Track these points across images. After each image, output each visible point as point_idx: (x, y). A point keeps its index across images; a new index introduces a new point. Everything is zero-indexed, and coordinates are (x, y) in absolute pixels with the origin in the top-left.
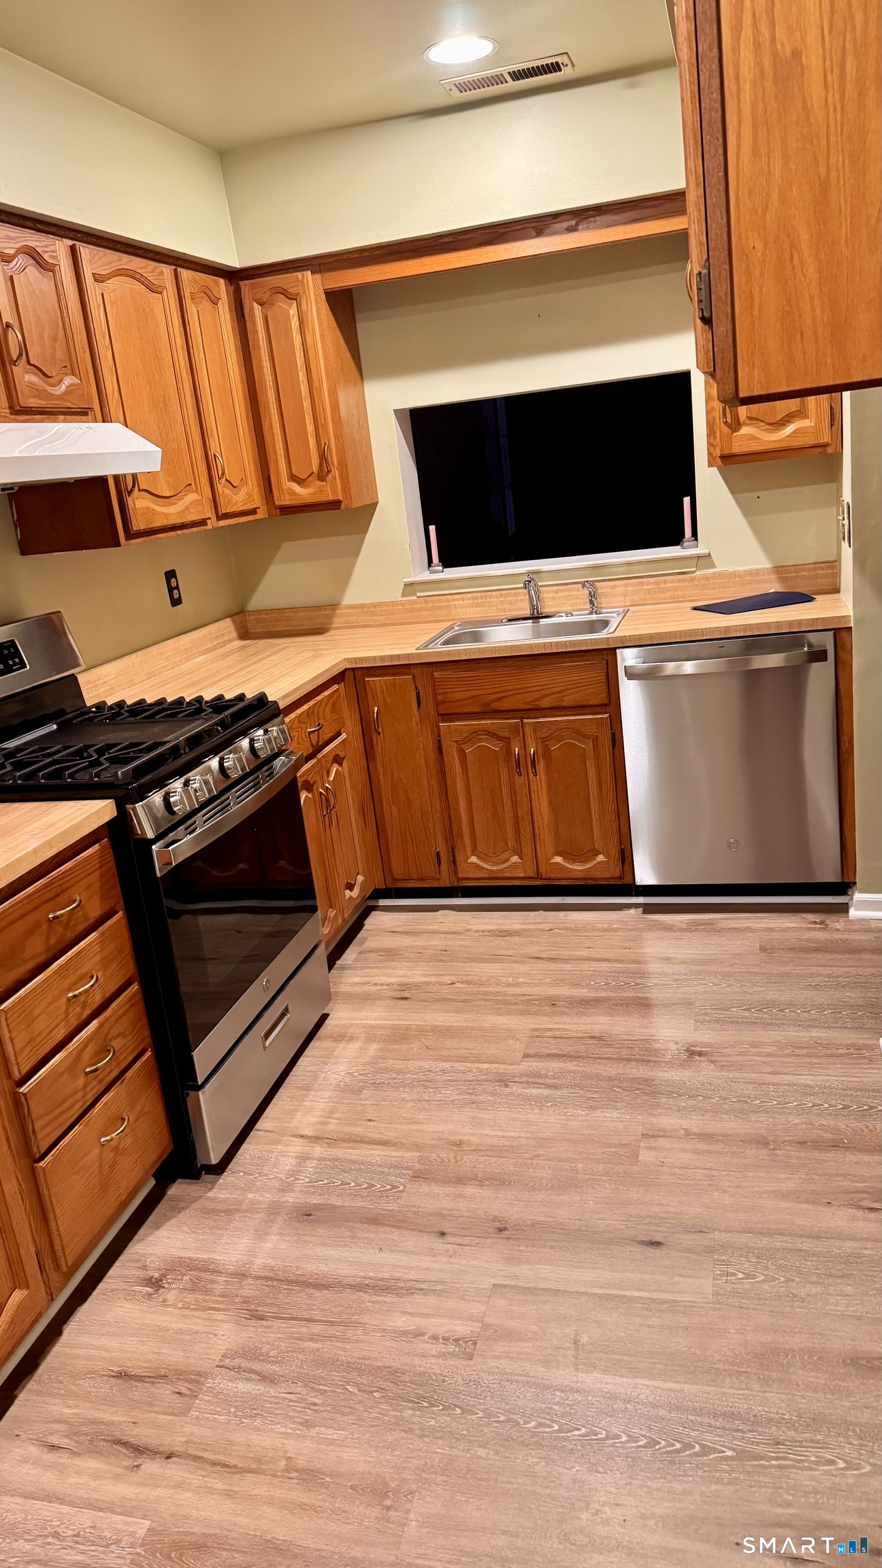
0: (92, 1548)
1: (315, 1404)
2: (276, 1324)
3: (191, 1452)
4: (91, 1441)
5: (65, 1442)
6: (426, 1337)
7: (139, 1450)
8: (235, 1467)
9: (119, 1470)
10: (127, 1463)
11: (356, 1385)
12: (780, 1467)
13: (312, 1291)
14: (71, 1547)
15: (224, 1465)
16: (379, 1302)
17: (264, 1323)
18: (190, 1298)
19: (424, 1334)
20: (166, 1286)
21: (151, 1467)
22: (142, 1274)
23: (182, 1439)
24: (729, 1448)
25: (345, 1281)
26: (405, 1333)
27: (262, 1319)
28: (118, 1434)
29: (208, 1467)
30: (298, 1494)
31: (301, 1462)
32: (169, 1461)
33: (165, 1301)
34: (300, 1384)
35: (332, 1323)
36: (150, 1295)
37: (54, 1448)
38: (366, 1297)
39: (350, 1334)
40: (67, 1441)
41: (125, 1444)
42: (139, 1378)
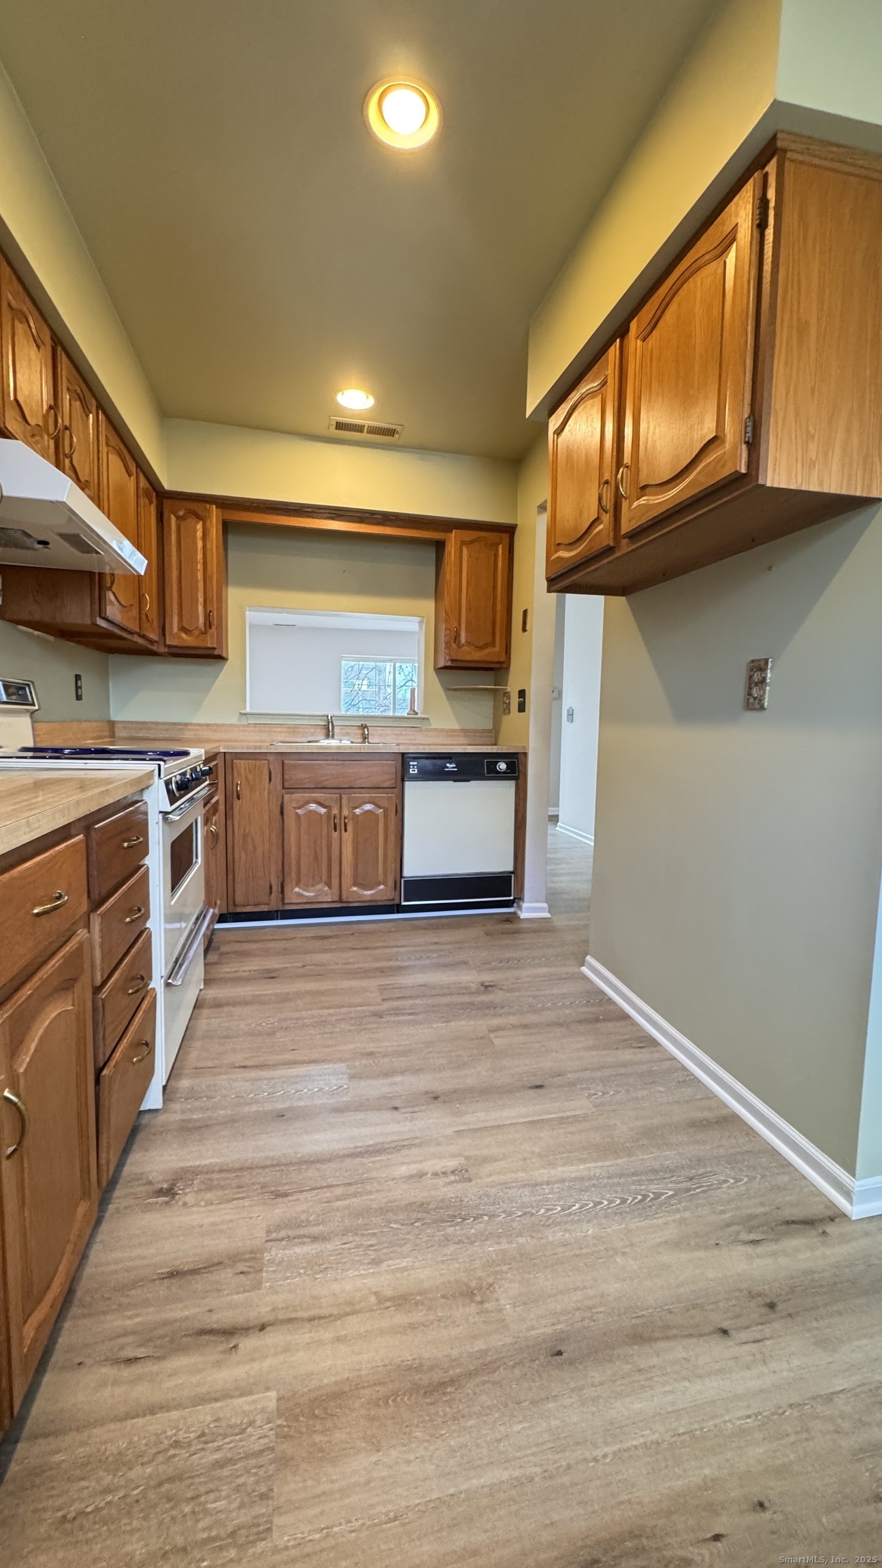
0: (227, 1440)
1: (372, 1246)
2: (302, 1196)
3: (281, 1317)
4: (172, 1341)
5: (140, 1353)
6: (429, 1175)
7: (229, 1332)
8: (331, 1315)
9: (217, 1357)
10: (221, 1347)
11: (396, 1222)
12: (703, 1192)
13: (318, 1166)
14: (202, 1449)
15: (320, 1318)
16: (378, 1161)
17: (291, 1198)
18: (208, 1196)
19: (427, 1174)
20: (180, 1192)
21: (248, 1344)
22: (150, 1188)
23: (267, 1309)
24: (670, 1190)
25: (341, 1153)
26: (411, 1177)
27: (287, 1196)
28: (197, 1325)
29: (307, 1325)
30: (400, 1318)
31: (389, 1293)
32: (264, 1331)
33: (185, 1204)
34: (350, 1234)
35: (349, 1184)
36: (166, 1203)
37: (130, 1361)
38: (365, 1160)
39: (368, 1187)
40: (143, 1349)
41: (211, 1332)
42: (195, 1272)
